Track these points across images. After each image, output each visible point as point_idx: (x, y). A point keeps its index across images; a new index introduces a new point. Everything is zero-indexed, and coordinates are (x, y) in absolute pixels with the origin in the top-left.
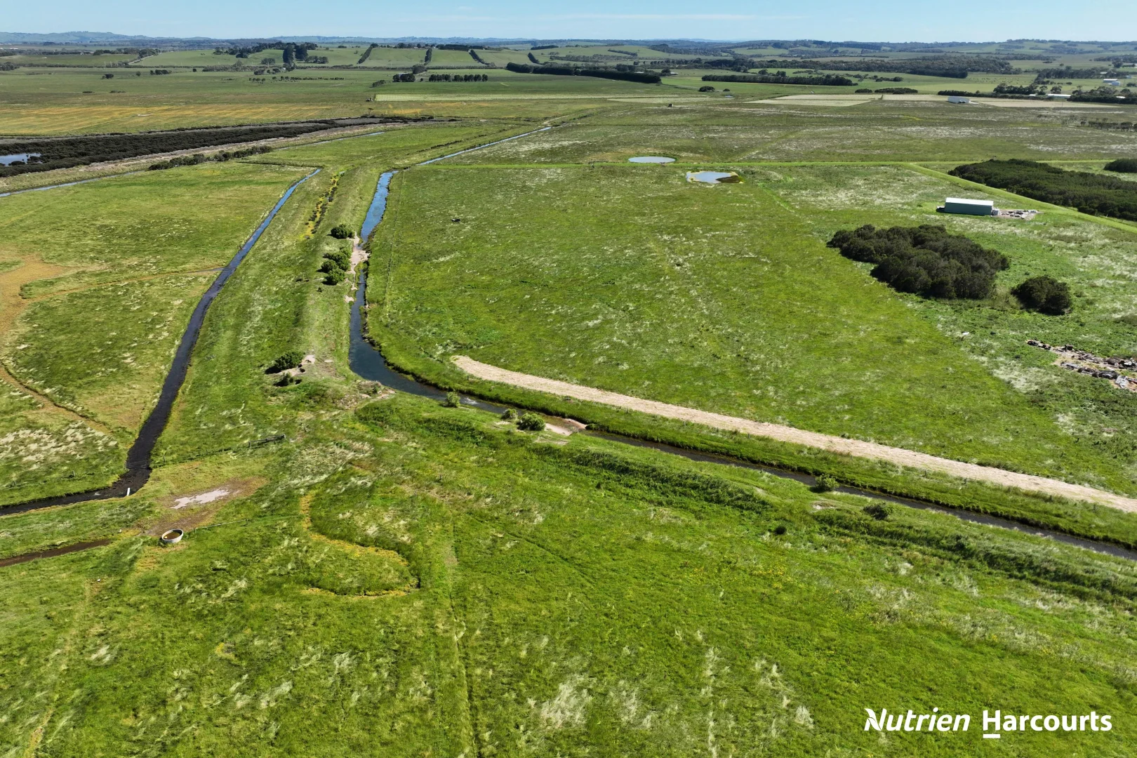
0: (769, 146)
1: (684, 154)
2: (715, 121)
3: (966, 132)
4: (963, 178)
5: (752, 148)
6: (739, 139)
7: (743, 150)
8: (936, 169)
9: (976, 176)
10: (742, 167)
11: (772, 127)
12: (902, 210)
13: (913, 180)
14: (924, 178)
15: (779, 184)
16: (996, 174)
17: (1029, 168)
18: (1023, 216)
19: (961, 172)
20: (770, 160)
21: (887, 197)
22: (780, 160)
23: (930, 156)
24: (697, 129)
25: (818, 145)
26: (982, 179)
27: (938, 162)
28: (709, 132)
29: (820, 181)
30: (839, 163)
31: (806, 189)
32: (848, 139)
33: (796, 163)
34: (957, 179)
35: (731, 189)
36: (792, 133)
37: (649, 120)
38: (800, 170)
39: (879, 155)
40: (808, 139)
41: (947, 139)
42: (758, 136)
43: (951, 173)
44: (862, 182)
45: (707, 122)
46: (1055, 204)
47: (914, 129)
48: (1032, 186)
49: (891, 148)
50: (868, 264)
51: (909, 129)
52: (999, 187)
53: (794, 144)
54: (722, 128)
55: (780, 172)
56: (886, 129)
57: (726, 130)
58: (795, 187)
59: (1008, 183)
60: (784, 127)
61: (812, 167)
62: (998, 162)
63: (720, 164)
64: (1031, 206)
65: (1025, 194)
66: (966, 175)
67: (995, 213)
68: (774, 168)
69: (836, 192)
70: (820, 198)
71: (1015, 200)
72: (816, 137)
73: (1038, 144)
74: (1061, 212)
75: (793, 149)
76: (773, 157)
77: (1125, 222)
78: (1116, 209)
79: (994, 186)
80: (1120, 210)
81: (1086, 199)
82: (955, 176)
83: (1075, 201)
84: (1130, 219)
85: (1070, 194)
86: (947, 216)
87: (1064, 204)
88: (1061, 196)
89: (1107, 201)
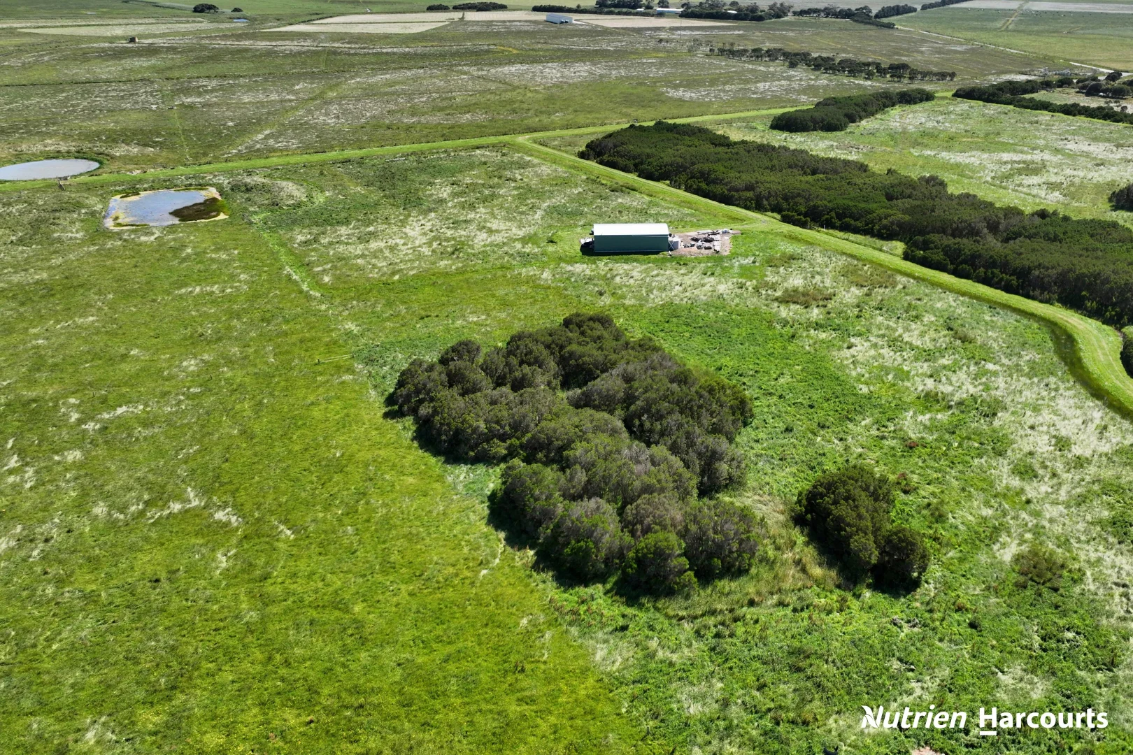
0: (290, 117)
1: (120, 150)
2: (203, 70)
3: (581, 70)
4: (602, 163)
5: (259, 123)
6: (241, 105)
7: (245, 127)
8: (560, 148)
9: (620, 160)
10: (230, 173)
11: (300, 77)
12: (526, 259)
13: (528, 177)
14: (545, 170)
15: (293, 216)
16: (648, 156)
17: (688, 139)
18: (715, 246)
19: (595, 151)
20: (285, 151)
21: (494, 225)
22: (306, 149)
23: (544, 119)
24: (169, 86)
25: (372, 109)
26: (630, 163)
27: (558, 132)
28: (187, 91)
29: (376, 196)
30: (408, 148)
31: (346, 222)
32: (421, 94)
33: (333, 155)
34: (592, 164)
35: (195, 237)
36: (331, 88)
37: (79, 71)
38: (340, 170)
39: (470, 124)
40: (358, 99)
41: (559, 86)
42: (274, 97)
43: (583, 155)
44: (449, 189)
45: (192, 72)
46: (747, 208)
47: (513, 69)
48: (704, 176)
49: (487, 108)
50: (481, 469)
51: (506, 69)
52: (658, 180)
53: (335, 109)
54: (214, 83)
55: (300, 182)
56: (474, 70)
57: (221, 88)
58: (326, 218)
59: (668, 172)
60: (323, 74)
61: (361, 162)
62: (643, 129)
63: (189, 171)
64: (717, 218)
65: (698, 192)
66: (605, 158)
68: (289, 173)
69: (403, 223)
70: (374, 245)
72: (370, 93)
73: (676, 87)
74: (760, 227)
75: (331, 121)
76: (294, 144)
77: (852, 237)
78: (833, 214)
79: (650, 177)
80: (839, 216)
81: (786, 198)
82: (588, 159)
83: (773, 201)
84: (856, 231)
85: (761, 189)
86: (603, 265)
87: (759, 207)
88: (750, 194)
89: (820, 203)
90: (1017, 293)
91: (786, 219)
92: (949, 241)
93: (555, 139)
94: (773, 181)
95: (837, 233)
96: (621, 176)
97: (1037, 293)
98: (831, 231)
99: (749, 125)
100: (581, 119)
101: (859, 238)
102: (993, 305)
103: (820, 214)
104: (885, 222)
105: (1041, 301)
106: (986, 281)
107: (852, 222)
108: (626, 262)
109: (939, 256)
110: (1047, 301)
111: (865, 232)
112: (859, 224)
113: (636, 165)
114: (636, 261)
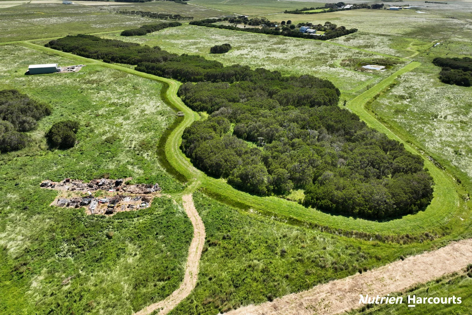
4: (51, 48)
8: (39, 44)
12: (2, 77)
13: (20, 53)
14: (29, 51)
16: (67, 45)
17: (85, 39)
18: (74, 70)
19: (52, 45)
23: (39, 35)
26: (60, 47)
27: (42, 39)
34: (49, 49)
39: (9, 37)
41: (53, 24)
43: (46, 46)
46: (94, 59)
47: (38, 19)
48: (84, 50)
49: (19, 32)
51: (35, 20)
56: (22, 20)
59: (73, 49)
62: (71, 37)
64: (81, 62)
65: (80, 55)
67: (59, 71)
71: (74, 59)
73: (97, 24)
74: (94, 64)
77: (123, 65)
78: (118, 58)
79: (66, 51)
80: (120, 59)
81: (106, 55)
82: (48, 47)
83: (102, 56)
84: (125, 63)
85: (99, 53)
86: (30, 77)
87: (98, 58)
88: (95, 54)
89: (114, 55)
90: (162, 76)
91: (105, 61)
92: (147, 63)
93: (38, 41)
94: (104, 50)
95: (119, 64)
96: (56, 51)
97: (166, 76)
98: (118, 64)
99: (114, 35)
100: (53, 35)
101: (125, 65)
102: (151, 80)
103: (115, 59)
104: (133, 60)
105: (167, 78)
106: (155, 74)
107: (124, 60)
108: (40, 76)
109: (143, 68)
110: (169, 78)
111: (128, 63)
112: (126, 61)
113: (62, 48)
114: (43, 75)
